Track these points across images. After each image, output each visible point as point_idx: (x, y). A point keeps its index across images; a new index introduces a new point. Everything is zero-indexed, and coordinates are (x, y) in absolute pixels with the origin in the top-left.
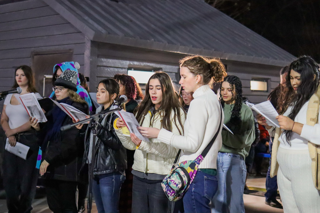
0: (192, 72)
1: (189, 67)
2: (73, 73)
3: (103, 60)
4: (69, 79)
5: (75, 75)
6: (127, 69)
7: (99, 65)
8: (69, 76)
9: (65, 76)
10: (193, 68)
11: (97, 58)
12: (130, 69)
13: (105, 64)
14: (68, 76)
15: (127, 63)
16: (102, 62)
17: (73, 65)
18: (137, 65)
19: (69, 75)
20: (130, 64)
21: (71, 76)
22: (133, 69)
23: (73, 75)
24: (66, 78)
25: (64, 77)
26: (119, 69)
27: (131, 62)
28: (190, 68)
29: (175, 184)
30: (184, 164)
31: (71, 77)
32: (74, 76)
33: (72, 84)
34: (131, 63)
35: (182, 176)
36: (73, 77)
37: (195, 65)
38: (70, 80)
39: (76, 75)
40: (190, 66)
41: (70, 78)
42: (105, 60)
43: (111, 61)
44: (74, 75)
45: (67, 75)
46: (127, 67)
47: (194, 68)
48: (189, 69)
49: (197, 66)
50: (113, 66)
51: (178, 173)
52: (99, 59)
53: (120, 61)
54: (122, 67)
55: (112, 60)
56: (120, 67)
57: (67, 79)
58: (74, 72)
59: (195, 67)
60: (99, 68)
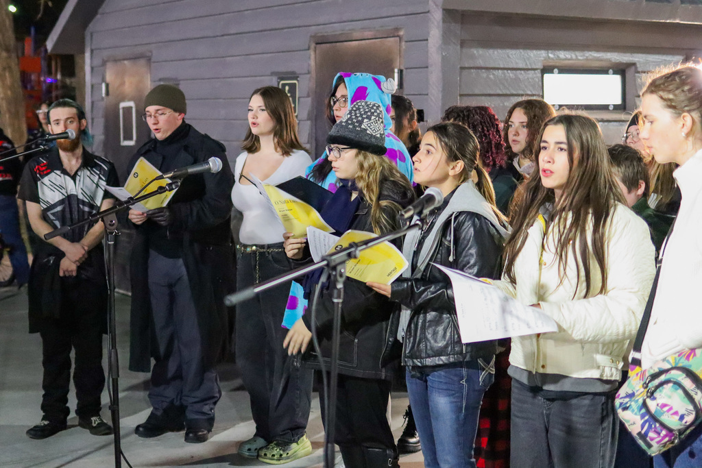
0: (671, 107)
1: (661, 93)
2: (372, 108)
3: (475, 52)
4: (360, 126)
5: (375, 114)
6: (539, 71)
7: (467, 66)
8: (360, 119)
9: (350, 119)
10: (671, 96)
11: (459, 47)
12: (547, 69)
13: (480, 63)
14: (357, 117)
15: (539, 57)
16: (473, 57)
17: (378, 83)
18: (566, 59)
19: (361, 115)
20: (549, 57)
21: (364, 116)
22: (556, 70)
23: (369, 114)
24: (353, 124)
25: (347, 122)
26: (518, 72)
27: (550, 51)
28: (666, 95)
29: (676, 413)
30: (688, 358)
31: (365, 120)
32: (373, 117)
33: (367, 138)
34: (551, 56)
35: (690, 392)
36: (370, 120)
37: (677, 88)
38: (363, 127)
39: (379, 114)
40: (663, 90)
41: (361, 123)
42: (481, 51)
43: (496, 52)
44: (372, 114)
45: (356, 114)
46: (540, 66)
47: (675, 95)
48: (661, 98)
49: (683, 91)
50: (502, 66)
51: (678, 384)
52: (464, 50)
53: (521, 51)
54: (525, 67)
55: (500, 51)
56: (521, 66)
57: (354, 127)
58: (374, 105)
59: (677, 92)
60: (465, 72)
